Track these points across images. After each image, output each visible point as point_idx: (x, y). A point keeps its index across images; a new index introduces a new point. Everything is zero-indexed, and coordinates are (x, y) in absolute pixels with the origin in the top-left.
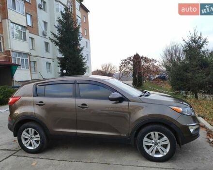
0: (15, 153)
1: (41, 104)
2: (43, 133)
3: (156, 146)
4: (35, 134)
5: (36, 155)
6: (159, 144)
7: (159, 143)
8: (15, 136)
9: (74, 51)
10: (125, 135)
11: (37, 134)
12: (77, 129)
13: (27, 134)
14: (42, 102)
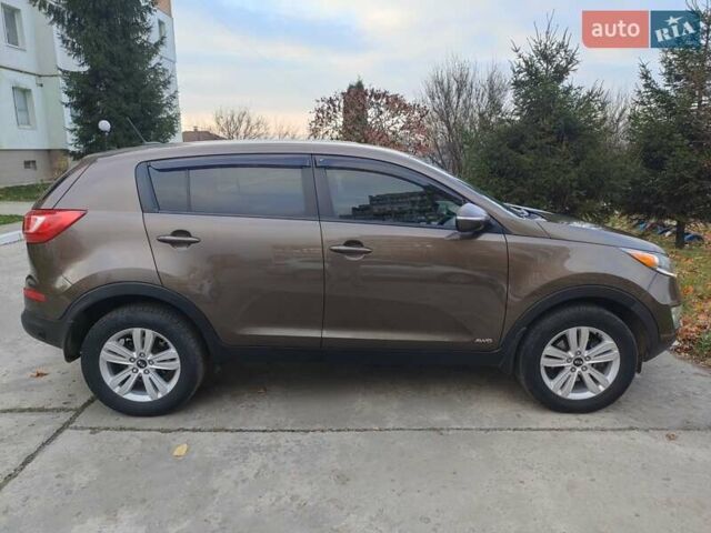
0: (72, 420)
1: (180, 239)
2: (192, 344)
3: (579, 369)
4: (158, 347)
5: (162, 419)
6: (586, 363)
7: (589, 358)
8: (70, 357)
9: (130, 50)
10: (489, 340)
11: (166, 348)
12: (323, 327)
13: (124, 351)
14: (187, 233)
